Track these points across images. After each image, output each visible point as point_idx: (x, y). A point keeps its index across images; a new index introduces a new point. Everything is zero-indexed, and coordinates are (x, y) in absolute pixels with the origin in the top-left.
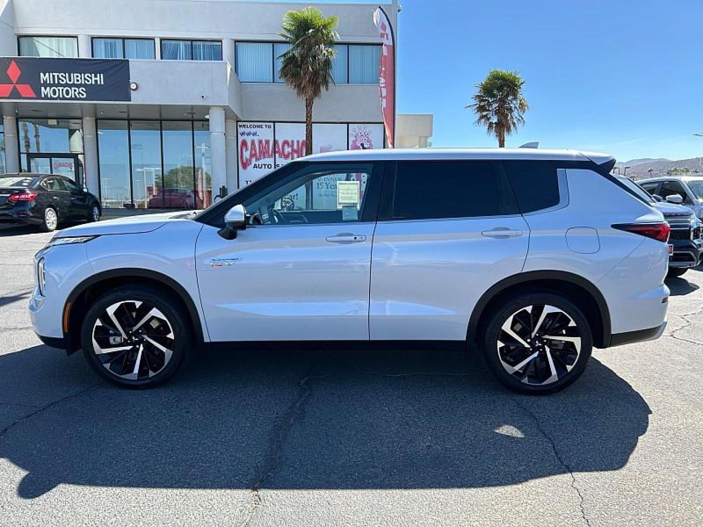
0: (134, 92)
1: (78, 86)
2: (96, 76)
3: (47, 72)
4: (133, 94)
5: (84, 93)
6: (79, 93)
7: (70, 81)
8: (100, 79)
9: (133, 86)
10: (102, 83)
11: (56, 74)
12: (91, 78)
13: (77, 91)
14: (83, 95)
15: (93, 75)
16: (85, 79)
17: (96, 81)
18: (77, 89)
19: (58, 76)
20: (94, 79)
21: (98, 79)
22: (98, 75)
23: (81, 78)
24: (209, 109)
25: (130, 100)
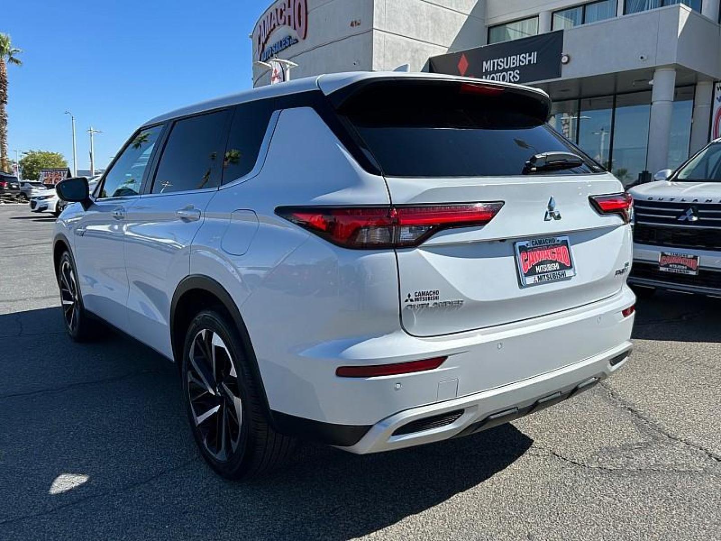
0: (566, 66)
1: (513, 69)
2: (530, 56)
3: (488, 60)
4: (564, 69)
5: (518, 76)
6: (514, 76)
7: (507, 65)
8: (533, 58)
9: (564, 60)
10: (535, 62)
11: (495, 61)
12: (525, 58)
13: (512, 75)
14: (517, 78)
15: (528, 55)
16: (520, 60)
17: (530, 61)
18: (512, 72)
19: (497, 62)
20: (527, 59)
21: (532, 58)
22: (533, 53)
23: (517, 61)
24: (654, 71)
25: (560, 76)
